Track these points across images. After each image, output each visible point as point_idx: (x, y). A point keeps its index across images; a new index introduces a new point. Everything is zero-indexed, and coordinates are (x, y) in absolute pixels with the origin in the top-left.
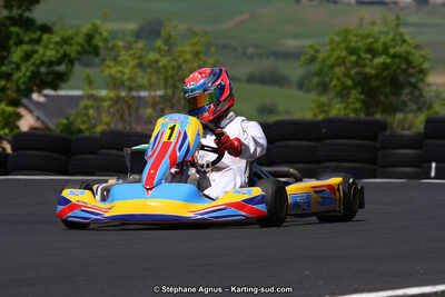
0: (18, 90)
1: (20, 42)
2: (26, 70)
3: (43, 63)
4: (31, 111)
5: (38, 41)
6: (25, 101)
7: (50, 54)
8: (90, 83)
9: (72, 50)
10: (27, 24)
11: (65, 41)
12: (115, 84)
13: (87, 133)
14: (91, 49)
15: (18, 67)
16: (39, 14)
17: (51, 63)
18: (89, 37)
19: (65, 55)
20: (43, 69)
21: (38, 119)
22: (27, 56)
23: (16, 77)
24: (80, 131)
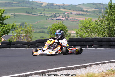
0: (1, 34)
1: (1, 27)
2: (3, 31)
3: (5, 30)
4: (3, 38)
5: (5, 26)
6: (2, 36)
7: (7, 28)
8: (13, 33)
9: (10, 28)
10: (3, 24)
11: (9, 26)
12: (17, 33)
13: (13, 42)
14: (13, 27)
15: (1, 31)
16: (5, 22)
17: (7, 30)
18: (13, 26)
19: (9, 29)
20: (5, 31)
21: (4, 39)
22: (3, 29)
23: (1, 32)
24: (12, 41)
